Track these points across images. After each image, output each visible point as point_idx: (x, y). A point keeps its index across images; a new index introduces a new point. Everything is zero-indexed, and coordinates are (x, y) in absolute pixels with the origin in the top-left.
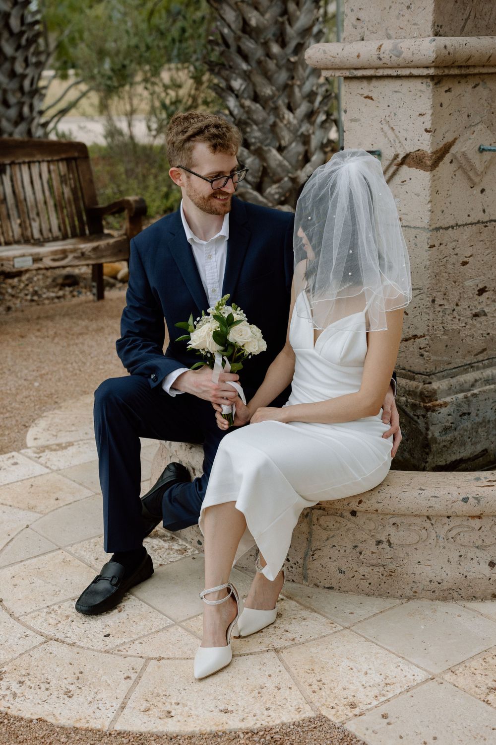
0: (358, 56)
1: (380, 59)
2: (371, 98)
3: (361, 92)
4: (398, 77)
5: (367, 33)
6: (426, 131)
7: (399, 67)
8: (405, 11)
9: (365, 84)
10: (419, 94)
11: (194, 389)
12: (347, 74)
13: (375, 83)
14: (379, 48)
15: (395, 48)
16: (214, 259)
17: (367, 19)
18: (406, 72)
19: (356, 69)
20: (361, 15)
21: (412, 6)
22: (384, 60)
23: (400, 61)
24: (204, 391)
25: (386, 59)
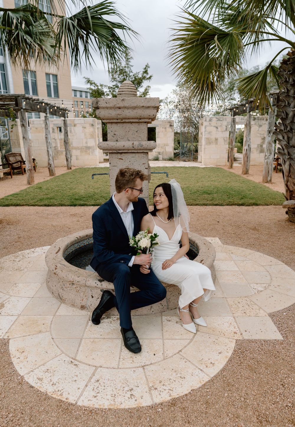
0: (124, 146)
1: (133, 147)
2: (122, 159)
3: (118, 157)
4: (138, 153)
5: (119, 139)
6: (146, 168)
7: (140, 150)
8: (135, 132)
9: (119, 155)
10: (143, 158)
11: (140, 262)
12: (110, 152)
13: (123, 154)
14: (133, 144)
15: (140, 144)
16: (127, 217)
17: (119, 134)
18: (142, 151)
19: (119, 150)
20: (116, 133)
21: (138, 131)
22: (135, 148)
23: (142, 148)
24: (144, 262)
25: (136, 147)
